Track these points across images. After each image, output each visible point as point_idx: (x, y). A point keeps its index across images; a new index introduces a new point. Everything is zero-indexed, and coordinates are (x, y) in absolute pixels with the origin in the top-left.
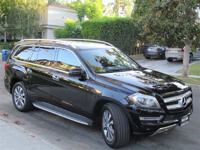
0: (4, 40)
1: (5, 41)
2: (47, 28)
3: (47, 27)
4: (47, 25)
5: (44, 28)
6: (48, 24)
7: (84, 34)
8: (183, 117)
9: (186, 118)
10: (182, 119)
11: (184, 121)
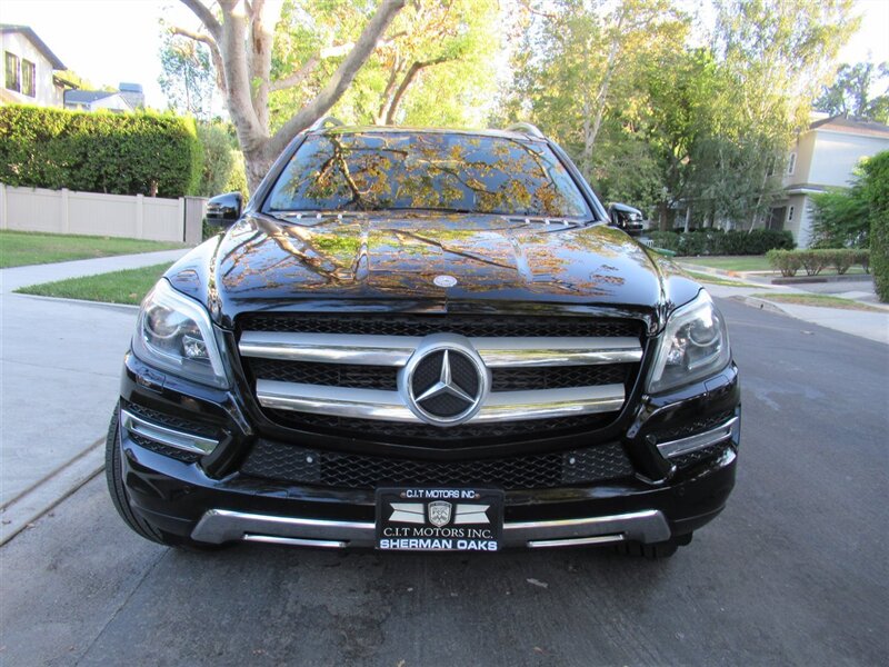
0: (682, 229)
1: (686, 231)
2: (803, 195)
3: (803, 190)
4: (804, 186)
5: (792, 195)
6: (809, 182)
7: (873, 198)
8: (409, 493)
9: (461, 508)
10: (393, 505)
11: (435, 522)
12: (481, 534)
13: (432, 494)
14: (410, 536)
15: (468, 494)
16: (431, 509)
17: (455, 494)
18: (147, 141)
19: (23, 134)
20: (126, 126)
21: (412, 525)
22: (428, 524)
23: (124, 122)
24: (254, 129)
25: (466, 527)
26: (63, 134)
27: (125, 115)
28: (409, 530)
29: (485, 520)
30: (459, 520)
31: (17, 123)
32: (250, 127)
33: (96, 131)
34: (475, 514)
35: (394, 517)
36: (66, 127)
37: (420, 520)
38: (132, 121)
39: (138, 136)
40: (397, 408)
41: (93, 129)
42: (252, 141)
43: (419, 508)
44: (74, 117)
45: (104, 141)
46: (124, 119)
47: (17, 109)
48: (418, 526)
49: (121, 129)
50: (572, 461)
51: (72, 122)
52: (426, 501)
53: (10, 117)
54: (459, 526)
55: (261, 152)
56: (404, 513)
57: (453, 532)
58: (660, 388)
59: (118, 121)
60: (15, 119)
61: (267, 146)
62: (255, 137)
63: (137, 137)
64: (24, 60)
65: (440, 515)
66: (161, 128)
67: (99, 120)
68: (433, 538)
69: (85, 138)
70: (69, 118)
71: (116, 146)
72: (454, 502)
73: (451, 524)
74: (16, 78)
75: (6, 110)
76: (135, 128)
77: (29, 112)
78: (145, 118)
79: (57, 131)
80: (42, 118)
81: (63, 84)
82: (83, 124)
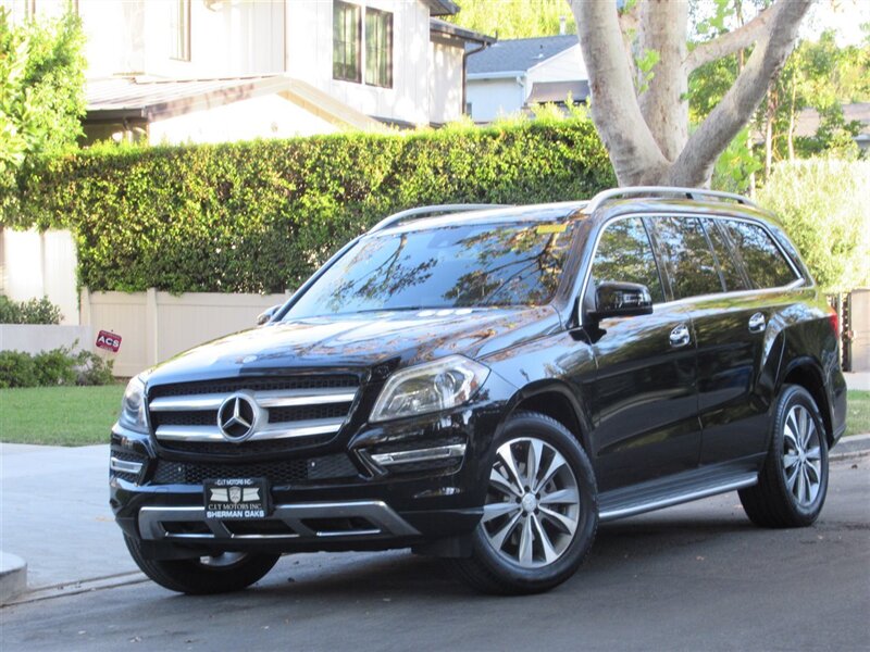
8: (219, 482)
9: (246, 491)
10: (213, 490)
11: (233, 500)
12: (256, 507)
13: (230, 482)
14: (222, 509)
15: (248, 482)
16: (231, 492)
17: (240, 482)
19: (323, 190)
20: (499, 152)
21: (222, 503)
22: (230, 502)
23: (496, 144)
25: (249, 503)
26: (389, 181)
27: (498, 129)
28: (221, 505)
29: (257, 497)
30: (245, 499)
31: (313, 170)
33: (444, 168)
34: (252, 495)
35: (213, 498)
36: (395, 166)
37: (226, 499)
38: (510, 139)
40: (216, 434)
41: (440, 164)
43: (224, 491)
44: (409, 145)
46: (495, 136)
47: (313, 142)
48: (226, 503)
50: (313, 464)
51: (404, 155)
52: (228, 487)
53: (301, 160)
54: (245, 503)
56: (218, 495)
57: (243, 506)
58: (379, 419)
59: (484, 143)
60: (309, 163)
64: (370, 10)
65: (235, 495)
66: (563, 147)
67: (450, 145)
68: (233, 510)
70: (399, 148)
72: (242, 487)
73: (241, 502)
74: (356, 56)
75: (295, 146)
76: (516, 152)
77: (332, 145)
78: (534, 130)
79: (379, 177)
80: (354, 154)
81: (461, 38)
82: (423, 158)
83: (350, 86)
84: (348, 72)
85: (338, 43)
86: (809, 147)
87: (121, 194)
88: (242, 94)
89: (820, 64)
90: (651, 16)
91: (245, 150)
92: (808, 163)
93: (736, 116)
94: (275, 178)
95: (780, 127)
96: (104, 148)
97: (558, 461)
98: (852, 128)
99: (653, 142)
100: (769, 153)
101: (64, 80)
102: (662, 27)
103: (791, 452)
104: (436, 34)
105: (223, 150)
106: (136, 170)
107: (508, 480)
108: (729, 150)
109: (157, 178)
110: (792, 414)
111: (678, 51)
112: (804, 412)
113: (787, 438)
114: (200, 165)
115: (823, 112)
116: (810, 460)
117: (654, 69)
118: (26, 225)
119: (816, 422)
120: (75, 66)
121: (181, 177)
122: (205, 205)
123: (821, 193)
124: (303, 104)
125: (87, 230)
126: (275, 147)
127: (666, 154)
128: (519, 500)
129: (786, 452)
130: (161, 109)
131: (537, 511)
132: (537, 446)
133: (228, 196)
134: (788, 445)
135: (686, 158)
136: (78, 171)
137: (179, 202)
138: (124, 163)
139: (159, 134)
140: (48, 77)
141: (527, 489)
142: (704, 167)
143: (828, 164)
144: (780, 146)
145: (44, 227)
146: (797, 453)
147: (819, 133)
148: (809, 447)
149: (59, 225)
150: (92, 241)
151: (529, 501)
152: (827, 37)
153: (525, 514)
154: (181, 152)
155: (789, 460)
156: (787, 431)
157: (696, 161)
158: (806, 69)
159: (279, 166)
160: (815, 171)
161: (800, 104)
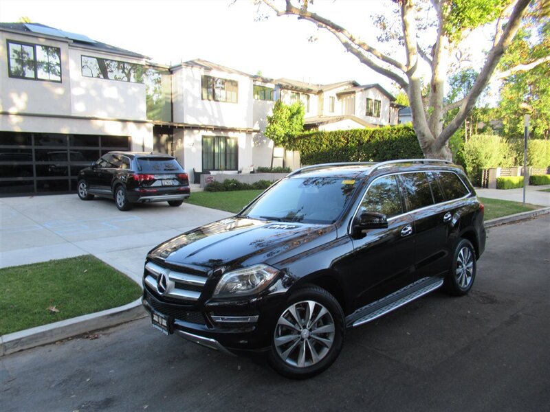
10: (154, 315)
12: (166, 329)
16: (159, 318)
18: (405, 140)
19: (353, 142)
20: (396, 134)
22: (159, 323)
24: (426, 136)
26: (368, 141)
27: (396, 128)
28: (156, 323)
31: (351, 138)
32: (424, 135)
33: (382, 138)
34: (165, 323)
35: (154, 318)
36: (370, 137)
37: (158, 321)
38: (399, 130)
39: (401, 138)
42: (426, 143)
44: (374, 132)
45: (385, 142)
46: (395, 130)
47: (351, 131)
49: (394, 135)
51: (372, 134)
52: (158, 315)
53: (348, 135)
55: (430, 149)
59: (392, 131)
61: (434, 145)
62: (427, 140)
63: (401, 140)
64: (375, 100)
66: (412, 132)
67: (384, 132)
69: (377, 141)
71: (391, 144)
72: (162, 318)
73: (162, 325)
74: (371, 110)
75: (347, 132)
76: (400, 134)
77: (355, 131)
78: (405, 128)
79: (366, 139)
80: (361, 134)
81: (398, 106)
82: (377, 135)
83: (370, 117)
84: (369, 114)
85: (367, 107)
86: (481, 131)
87: (309, 143)
88: (341, 119)
89: (485, 111)
90: (432, 97)
91: (336, 133)
92: (480, 136)
93: (456, 126)
94: (342, 140)
95: (474, 126)
96: (307, 132)
97: (323, 311)
98: (492, 126)
99: (430, 133)
100: (471, 132)
101: (300, 118)
102: (435, 100)
103: (460, 267)
104: (392, 105)
105: (331, 133)
106: (313, 137)
107: (293, 323)
108: (454, 136)
109: (317, 139)
110: (461, 252)
111: (440, 107)
112: (467, 249)
113: (459, 262)
114: (326, 137)
115: (485, 123)
116: (468, 268)
117: (432, 112)
118: (290, 150)
119: (472, 253)
120: (302, 114)
121: (322, 139)
122: (327, 146)
123: (483, 144)
124: (356, 121)
125: (302, 151)
126: (343, 132)
127: (435, 137)
128: (299, 333)
129: (458, 267)
130: (321, 123)
131: (309, 338)
132: (312, 304)
133: (332, 143)
134: (459, 264)
135: (440, 138)
136: (300, 137)
137: (321, 145)
138: (310, 136)
139: (321, 129)
140: (295, 117)
141: (304, 327)
142: (445, 141)
143: (485, 136)
144: (474, 130)
145: (294, 150)
146: (463, 267)
147: (484, 128)
148: (468, 262)
149: (296, 150)
150: (303, 153)
151: (305, 333)
152: (487, 105)
153: (302, 339)
154: (322, 133)
155: (459, 270)
156: (459, 259)
157: (443, 139)
158: (481, 113)
159: (343, 137)
160: (481, 138)
161: (479, 121)
